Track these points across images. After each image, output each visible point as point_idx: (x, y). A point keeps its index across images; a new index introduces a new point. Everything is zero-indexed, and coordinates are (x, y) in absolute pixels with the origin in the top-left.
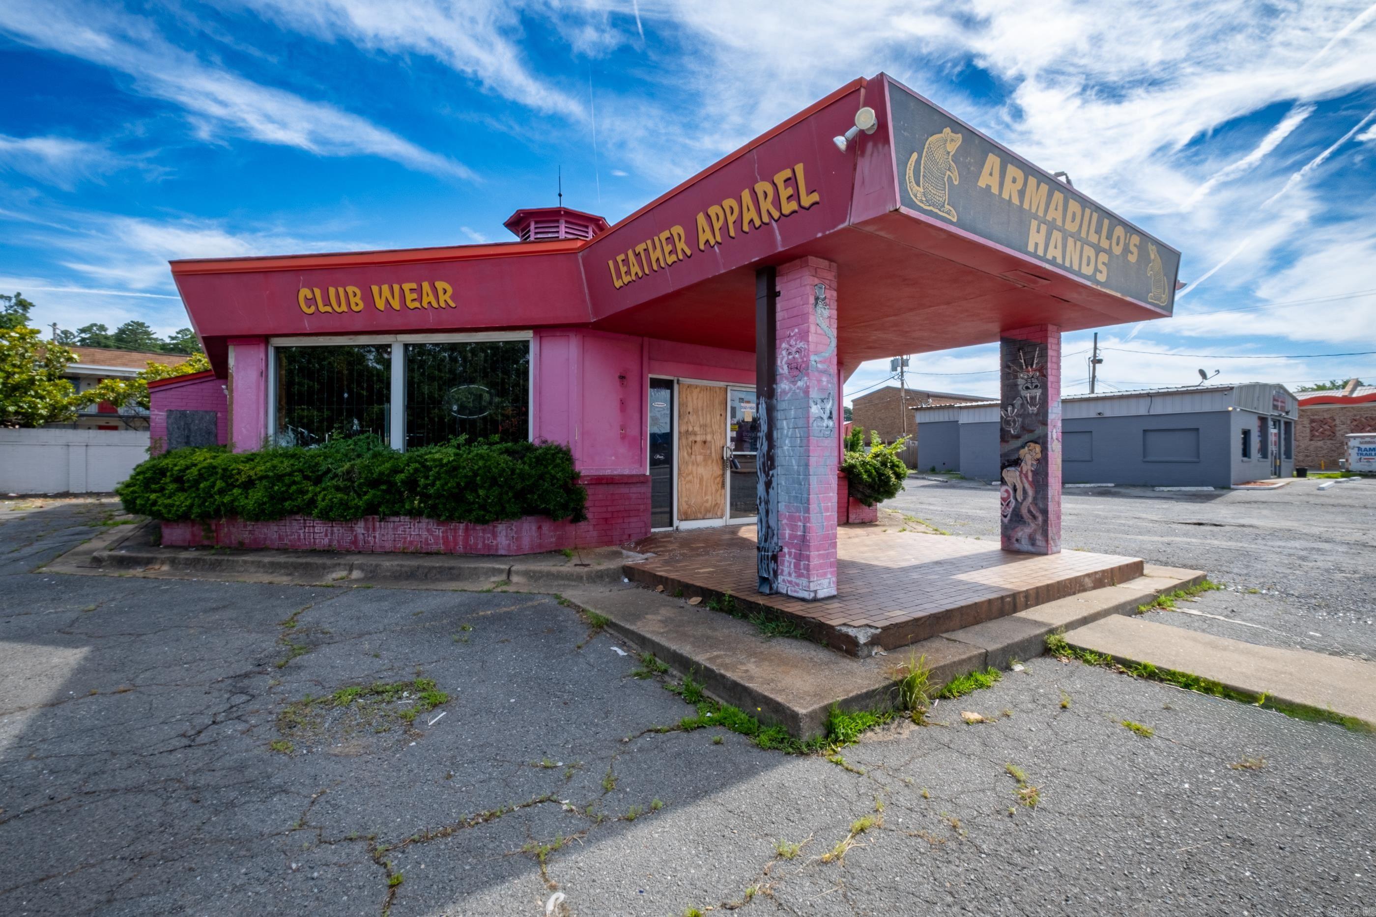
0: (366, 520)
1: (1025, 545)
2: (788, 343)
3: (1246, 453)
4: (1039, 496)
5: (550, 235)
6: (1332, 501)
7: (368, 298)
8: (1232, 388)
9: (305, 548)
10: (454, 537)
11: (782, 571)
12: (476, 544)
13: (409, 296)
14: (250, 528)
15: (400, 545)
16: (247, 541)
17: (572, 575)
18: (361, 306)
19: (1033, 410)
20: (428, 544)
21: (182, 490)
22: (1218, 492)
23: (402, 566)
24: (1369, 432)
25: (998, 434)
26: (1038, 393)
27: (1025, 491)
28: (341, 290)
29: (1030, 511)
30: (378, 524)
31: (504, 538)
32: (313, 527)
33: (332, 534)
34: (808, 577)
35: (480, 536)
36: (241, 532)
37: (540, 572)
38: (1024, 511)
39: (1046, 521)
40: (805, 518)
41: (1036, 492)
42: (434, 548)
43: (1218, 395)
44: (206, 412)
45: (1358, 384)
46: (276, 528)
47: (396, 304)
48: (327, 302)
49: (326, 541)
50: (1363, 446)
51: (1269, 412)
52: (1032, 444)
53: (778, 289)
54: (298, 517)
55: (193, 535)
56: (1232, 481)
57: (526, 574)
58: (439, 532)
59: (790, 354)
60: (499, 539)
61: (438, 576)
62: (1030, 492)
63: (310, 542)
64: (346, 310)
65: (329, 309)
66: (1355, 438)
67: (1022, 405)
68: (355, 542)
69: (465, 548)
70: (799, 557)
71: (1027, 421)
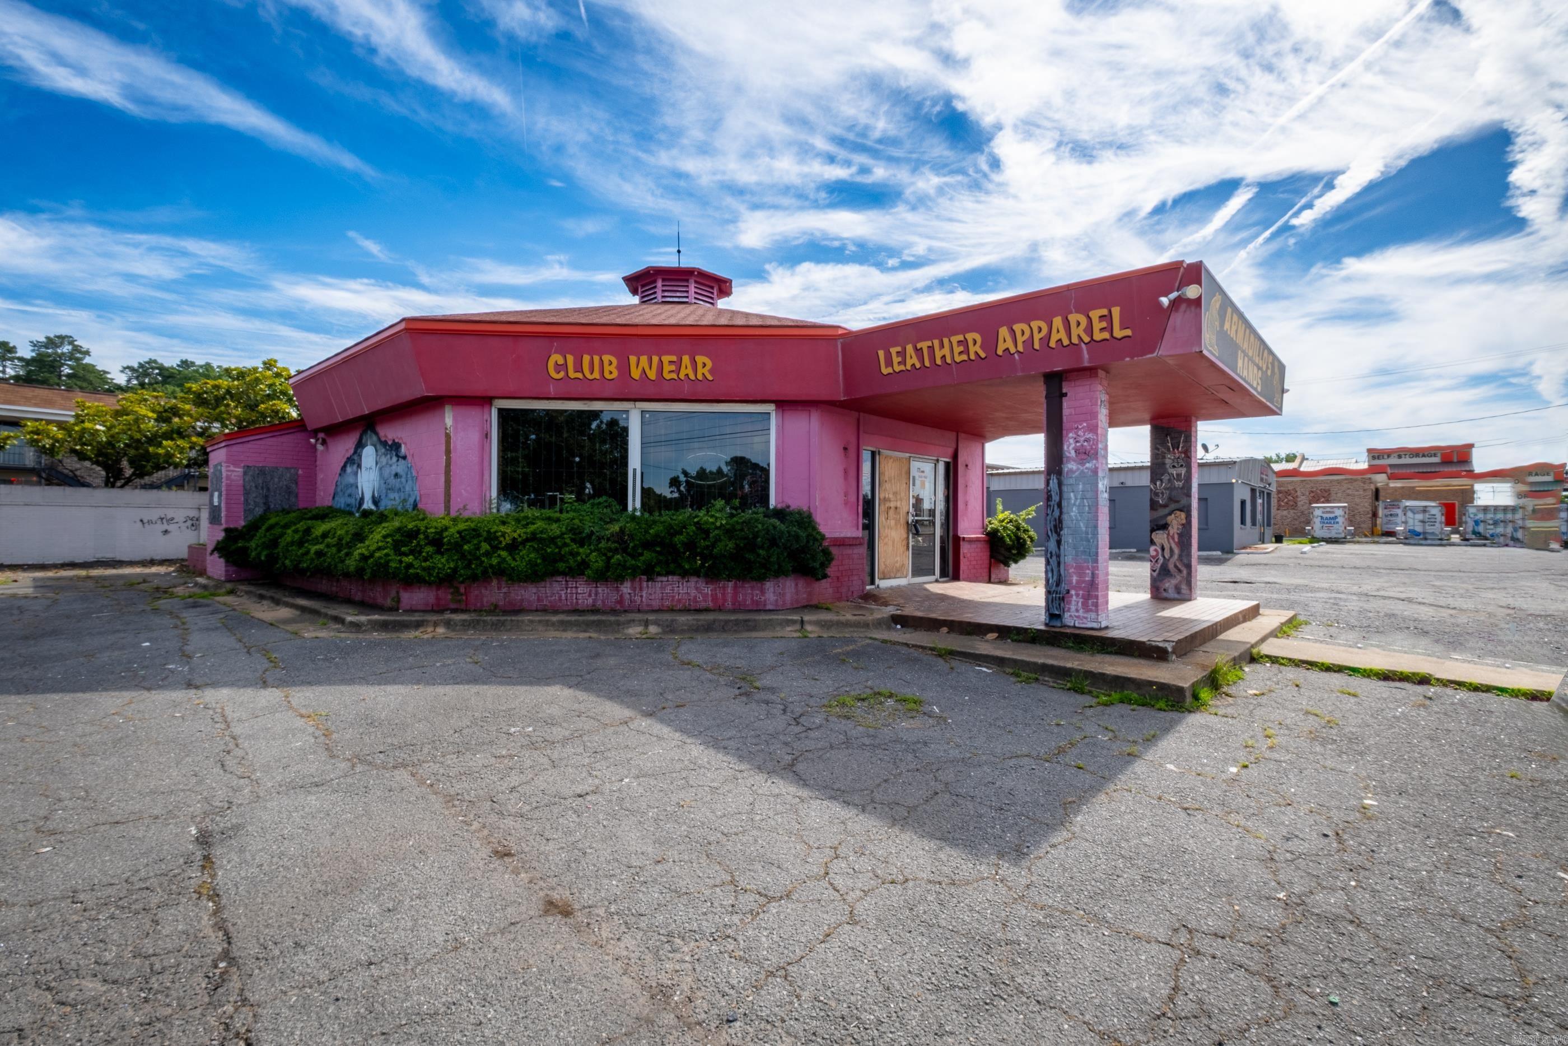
0: (633, 580)
1: (1171, 593)
2: (1076, 433)
3: (1243, 522)
4: (1184, 554)
5: (678, 294)
6: (1317, 563)
7: (624, 368)
8: (1235, 462)
9: (566, 608)
10: (724, 594)
11: (1069, 609)
12: (745, 600)
13: (667, 368)
14: (504, 590)
15: (667, 603)
16: (501, 603)
17: (859, 623)
18: (615, 374)
19: (1177, 484)
20: (697, 602)
21: (439, 552)
22: (1225, 556)
23: (698, 620)
24: (1323, 502)
25: (1148, 503)
26: (1183, 471)
27: (1171, 550)
28: (596, 358)
29: (1176, 566)
30: (645, 584)
31: (772, 595)
32: (576, 587)
33: (596, 594)
34: (1097, 611)
35: (749, 593)
36: (494, 593)
37: (831, 621)
38: (1171, 566)
39: (1189, 574)
40: (1093, 567)
41: (1182, 551)
42: (703, 605)
43: (1223, 469)
44: (287, 468)
45: (1304, 459)
46: (534, 590)
47: (652, 375)
48: (578, 368)
49: (590, 601)
50: (1325, 516)
51: (1258, 484)
52: (1178, 513)
53: (1064, 391)
54: (559, 579)
55: (438, 598)
56: (1235, 546)
57: (818, 623)
58: (708, 590)
59: (1077, 442)
60: (767, 595)
61: (735, 628)
62: (1176, 551)
63: (572, 603)
64: (598, 377)
65: (579, 375)
66: (1318, 508)
67: (1169, 480)
68: (621, 601)
69: (733, 604)
70: (1087, 598)
71: (1174, 493)
